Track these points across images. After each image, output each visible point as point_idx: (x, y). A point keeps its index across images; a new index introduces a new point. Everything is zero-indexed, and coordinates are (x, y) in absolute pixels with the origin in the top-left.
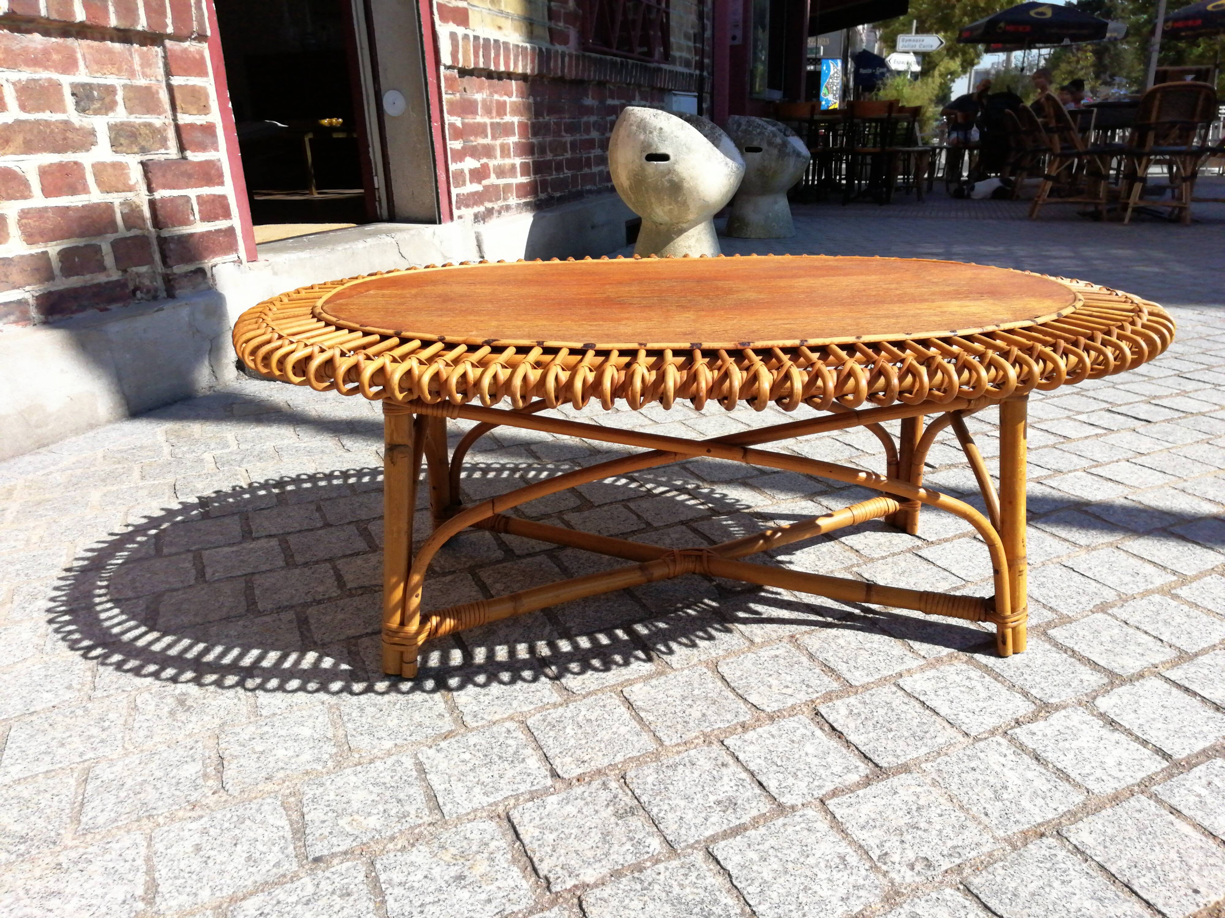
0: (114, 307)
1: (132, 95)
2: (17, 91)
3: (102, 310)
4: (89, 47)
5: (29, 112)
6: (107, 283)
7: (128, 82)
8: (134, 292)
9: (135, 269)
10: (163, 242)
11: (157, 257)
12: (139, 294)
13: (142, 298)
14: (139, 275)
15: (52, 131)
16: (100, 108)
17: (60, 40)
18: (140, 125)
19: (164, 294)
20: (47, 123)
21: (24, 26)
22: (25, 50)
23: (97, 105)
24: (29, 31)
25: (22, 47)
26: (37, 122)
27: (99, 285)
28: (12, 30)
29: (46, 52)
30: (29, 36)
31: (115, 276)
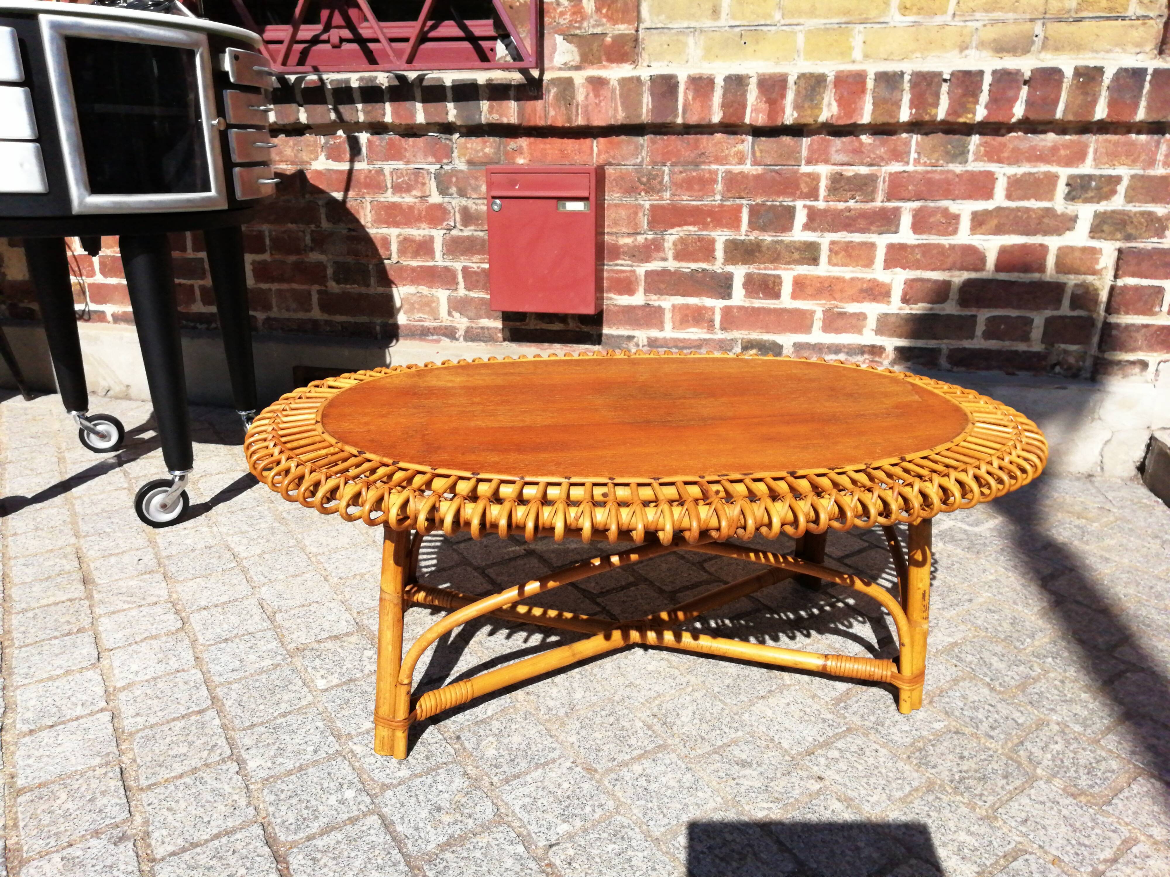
0: (1022, 374)
1: (1139, 184)
2: (1009, 183)
3: (1008, 374)
4: (1106, 141)
5: (1013, 200)
6: (1025, 352)
7: (1141, 172)
8: (1055, 365)
9: (1063, 346)
10: (1108, 327)
11: (1095, 339)
12: (1058, 369)
13: (1059, 373)
14: (1065, 352)
15: (1029, 217)
16: (1092, 197)
17: (1075, 137)
18: (1135, 213)
19: (1088, 375)
20: (1027, 210)
21: (1041, 128)
22: (1033, 148)
23: (1090, 194)
24: (1044, 132)
25: (1031, 146)
26: (1018, 209)
27: (1016, 352)
28: (1026, 132)
29: (1055, 149)
30: (1042, 136)
31: (1037, 347)
